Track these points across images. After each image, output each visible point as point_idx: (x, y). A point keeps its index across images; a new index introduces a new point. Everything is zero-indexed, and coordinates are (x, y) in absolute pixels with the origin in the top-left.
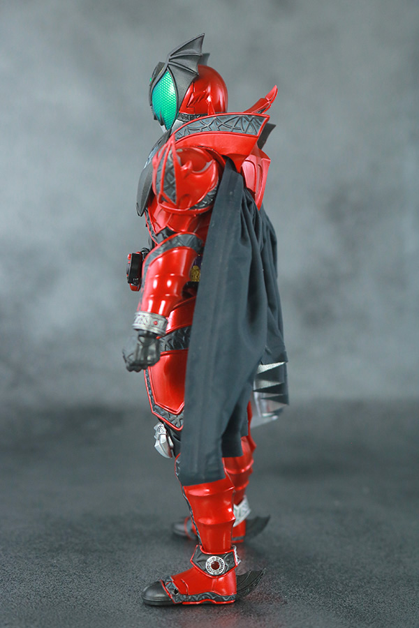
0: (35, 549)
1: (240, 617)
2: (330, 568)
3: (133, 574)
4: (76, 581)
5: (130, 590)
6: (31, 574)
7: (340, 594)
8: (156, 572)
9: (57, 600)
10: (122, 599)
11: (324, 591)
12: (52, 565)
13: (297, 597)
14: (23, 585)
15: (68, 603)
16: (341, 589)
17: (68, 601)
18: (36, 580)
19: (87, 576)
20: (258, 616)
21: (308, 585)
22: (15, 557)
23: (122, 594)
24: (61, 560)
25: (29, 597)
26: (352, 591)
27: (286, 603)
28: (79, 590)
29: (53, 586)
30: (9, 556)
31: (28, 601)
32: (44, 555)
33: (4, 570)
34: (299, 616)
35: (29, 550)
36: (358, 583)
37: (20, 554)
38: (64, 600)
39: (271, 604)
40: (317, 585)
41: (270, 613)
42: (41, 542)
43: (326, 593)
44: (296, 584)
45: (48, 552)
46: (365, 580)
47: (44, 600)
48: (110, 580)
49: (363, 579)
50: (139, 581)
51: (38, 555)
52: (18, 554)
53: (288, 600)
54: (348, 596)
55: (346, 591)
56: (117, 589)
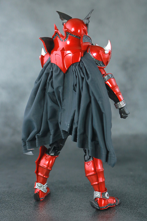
0: (25, 197)
1: (100, 218)
2: (131, 198)
3: (60, 203)
4: (40, 209)
5: (60, 210)
6: (24, 207)
7: (136, 208)
8: (69, 202)
9: (34, 217)
10: (57, 213)
11: (130, 207)
12: (31, 204)
13: (120, 210)
14: (21, 211)
15: (38, 217)
16: (136, 206)
17: (38, 216)
18: (26, 209)
19: (44, 207)
20: (107, 218)
21: (124, 205)
25: (24, 216)
27: (116, 213)
28: (42, 212)
29: (32, 212)
30: (16, 200)
31: (23, 217)
32: (28, 200)
33: (14, 205)
34: (122, 217)
35: (22, 198)
36: (142, 203)
37: (20, 199)
38: (36, 216)
39: (111, 214)
40: (127, 204)
41: (111, 217)
42: (26, 194)
43: (131, 208)
45: (29, 198)
46: (144, 202)
47: (29, 217)
48: (52, 207)
49: (144, 201)
50: (63, 206)
51: (26, 200)
52: (19, 199)
53: (117, 212)
54: (139, 209)
55: (138, 206)
56: (55, 210)
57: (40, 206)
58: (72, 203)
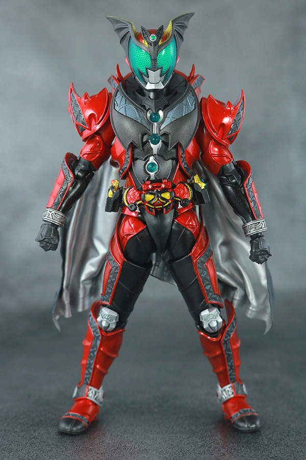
0: (20, 423)
3: (100, 439)
5: (98, 453)
6: (18, 445)
7: (267, 447)
8: (118, 435)
11: (254, 445)
12: (34, 438)
13: (233, 451)
14: (11, 454)
16: (266, 443)
18: (22, 450)
19: (63, 446)
22: (5, 430)
23: (92, 457)
24: (42, 433)
26: (275, 444)
27: (224, 455)
29: (35, 455)
32: (28, 429)
35: (15, 425)
36: (279, 436)
37: (9, 428)
39: (212, 455)
42: (24, 418)
43: (255, 447)
44: (231, 441)
45: (31, 425)
46: (285, 434)
48: (81, 447)
49: (283, 432)
50: (105, 445)
51: (23, 429)
52: (7, 428)
53: (226, 453)
54: (273, 448)
55: (271, 444)
56: (87, 453)
57: (53, 444)
58: (126, 436)
